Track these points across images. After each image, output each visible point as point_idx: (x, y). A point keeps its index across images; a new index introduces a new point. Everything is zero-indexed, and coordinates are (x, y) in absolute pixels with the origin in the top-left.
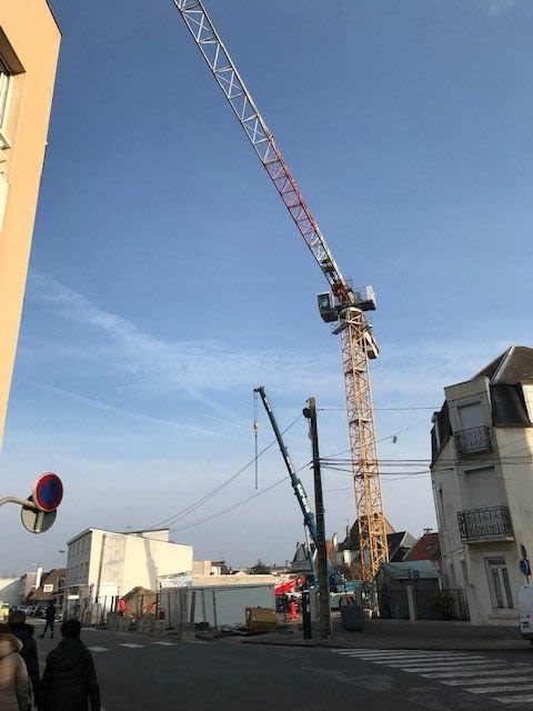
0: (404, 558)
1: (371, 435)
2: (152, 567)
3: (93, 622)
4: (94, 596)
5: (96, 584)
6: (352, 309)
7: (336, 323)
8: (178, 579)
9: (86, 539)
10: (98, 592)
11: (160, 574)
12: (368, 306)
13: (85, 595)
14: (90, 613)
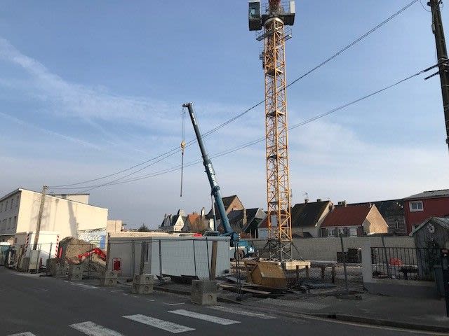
0: (259, 225)
1: (284, 124)
2: (73, 223)
3: (31, 267)
4: (32, 242)
5: (35, 232)
6: (278, 19)
7: (259, 31)
8: (95, 233)
9: (15, 198)
10: (36, 240)
11: (80, 229)
12: (289, 19)
13: (21, 241)
14: (28, 259)
